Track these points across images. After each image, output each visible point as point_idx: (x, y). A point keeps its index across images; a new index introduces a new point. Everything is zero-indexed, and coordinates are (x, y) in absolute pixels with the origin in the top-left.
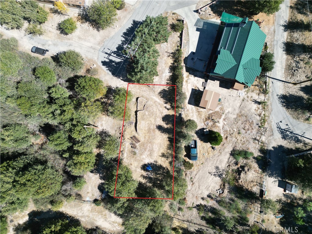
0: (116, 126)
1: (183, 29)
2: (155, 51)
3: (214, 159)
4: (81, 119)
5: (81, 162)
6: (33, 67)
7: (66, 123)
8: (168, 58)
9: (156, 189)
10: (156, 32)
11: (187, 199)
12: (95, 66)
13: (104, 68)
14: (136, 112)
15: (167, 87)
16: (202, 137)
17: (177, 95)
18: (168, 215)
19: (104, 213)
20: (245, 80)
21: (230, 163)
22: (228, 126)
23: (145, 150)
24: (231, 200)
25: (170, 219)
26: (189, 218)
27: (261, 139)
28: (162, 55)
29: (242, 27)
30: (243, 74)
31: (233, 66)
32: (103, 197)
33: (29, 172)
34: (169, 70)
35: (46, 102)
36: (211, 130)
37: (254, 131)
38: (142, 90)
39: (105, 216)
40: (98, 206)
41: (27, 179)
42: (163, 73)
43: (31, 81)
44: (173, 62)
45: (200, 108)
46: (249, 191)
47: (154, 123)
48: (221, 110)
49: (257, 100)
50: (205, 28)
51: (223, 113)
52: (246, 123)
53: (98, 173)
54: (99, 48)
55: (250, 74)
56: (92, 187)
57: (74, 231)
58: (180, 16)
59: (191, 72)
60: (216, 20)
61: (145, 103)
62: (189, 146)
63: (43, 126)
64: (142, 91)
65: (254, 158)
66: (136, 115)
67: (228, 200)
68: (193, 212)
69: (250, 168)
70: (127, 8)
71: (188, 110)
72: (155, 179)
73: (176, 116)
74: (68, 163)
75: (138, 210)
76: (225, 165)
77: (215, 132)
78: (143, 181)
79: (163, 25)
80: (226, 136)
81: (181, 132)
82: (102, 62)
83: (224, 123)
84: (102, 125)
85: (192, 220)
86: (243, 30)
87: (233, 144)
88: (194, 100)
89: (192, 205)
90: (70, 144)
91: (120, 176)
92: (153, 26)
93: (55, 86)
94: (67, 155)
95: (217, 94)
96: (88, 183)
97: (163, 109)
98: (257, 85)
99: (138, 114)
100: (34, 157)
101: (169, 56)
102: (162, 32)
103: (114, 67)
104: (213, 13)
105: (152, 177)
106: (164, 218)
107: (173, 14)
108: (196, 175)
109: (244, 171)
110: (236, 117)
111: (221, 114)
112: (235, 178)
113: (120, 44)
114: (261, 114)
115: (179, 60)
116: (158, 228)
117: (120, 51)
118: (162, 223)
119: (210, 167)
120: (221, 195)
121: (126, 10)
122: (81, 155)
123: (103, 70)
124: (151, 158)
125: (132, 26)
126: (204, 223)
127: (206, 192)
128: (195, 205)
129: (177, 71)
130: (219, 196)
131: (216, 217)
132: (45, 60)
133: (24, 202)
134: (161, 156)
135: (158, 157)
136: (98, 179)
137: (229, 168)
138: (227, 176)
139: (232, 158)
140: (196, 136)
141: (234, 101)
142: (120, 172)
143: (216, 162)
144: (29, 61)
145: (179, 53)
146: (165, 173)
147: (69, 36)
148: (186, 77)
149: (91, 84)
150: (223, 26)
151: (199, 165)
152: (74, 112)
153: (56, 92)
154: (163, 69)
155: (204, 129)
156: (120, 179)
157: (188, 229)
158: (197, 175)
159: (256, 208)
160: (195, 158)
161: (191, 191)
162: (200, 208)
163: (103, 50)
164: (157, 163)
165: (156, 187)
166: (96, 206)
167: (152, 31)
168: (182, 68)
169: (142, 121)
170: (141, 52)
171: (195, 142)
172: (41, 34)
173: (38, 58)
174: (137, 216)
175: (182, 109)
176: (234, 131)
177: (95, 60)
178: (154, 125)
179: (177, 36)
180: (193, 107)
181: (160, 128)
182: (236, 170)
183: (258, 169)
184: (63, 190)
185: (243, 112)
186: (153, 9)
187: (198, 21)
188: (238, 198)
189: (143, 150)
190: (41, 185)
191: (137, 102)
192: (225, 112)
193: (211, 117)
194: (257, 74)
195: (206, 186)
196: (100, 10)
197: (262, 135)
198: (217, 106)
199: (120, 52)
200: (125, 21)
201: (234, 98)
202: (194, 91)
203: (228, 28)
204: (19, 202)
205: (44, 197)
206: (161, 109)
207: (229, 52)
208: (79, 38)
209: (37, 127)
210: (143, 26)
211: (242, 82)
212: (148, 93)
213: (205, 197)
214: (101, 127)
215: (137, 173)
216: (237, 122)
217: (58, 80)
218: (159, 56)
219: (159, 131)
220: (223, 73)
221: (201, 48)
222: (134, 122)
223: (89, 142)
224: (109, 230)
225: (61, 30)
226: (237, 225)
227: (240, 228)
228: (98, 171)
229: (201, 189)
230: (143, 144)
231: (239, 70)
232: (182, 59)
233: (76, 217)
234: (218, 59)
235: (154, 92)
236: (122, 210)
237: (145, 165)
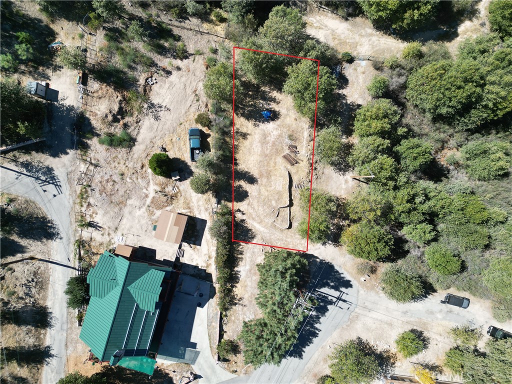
0: (323, 181)
1: (218, 345)
2: (263, 305)
3: (162, 132)
4: (381, 190)
5: (378, 120)
6: (465, 274)
7: (406, 183)
8: (241, 296)
9: (254, 81)
10: (263, 338)
11: (204, 68)
12: (362, 279)
13: (347, 276)
14: (291, 204)
15: (241, 247)
16: (182, 167)
17: (224, 233)
18: (234, 41)
19: (337, 42)
20: (113, 261)
21: (137, 127)
22: (140, 186)
23: (274, 143)
24: (134, 67)
25: (229, 36)
26: (200, 37)
27: (87, 167)
28: (251, 301)
29: (120, 349)
30: (118, 271)
31: (134, 283)
32: (340, 67)
33: (460, 102)
34: (239, 276)
35: (440, 216)
36: (168, 179)
37: (97, 178)
38: (284, 242)
39: (335, 37)
40: (347, 53)
41: (462, 90)
42: (250, 270)
43: (466, 250)
44: (234, 289)
45: (186, 214)
46: (106, 83)
47: (261, 188)
48: (153, 212)
49: (94, 229)
50: (182, 348)
51: (149, 206)
52: (111, 191)
53: (349, 104)
54: (357, 310)
55: (105, 272)
56: (358, 83)
57: (383, 11)
58: (225, 368)
59: (203, 274)
60: (163, 362)
61: (277, 220)
62: (204, 151)
63: (443, 178)
64: (282, 240)
65: (98, 135)
66: (291, 200)
67: (139, 67)
68: (193, 48)
69: (104, 119)
70: (314, 380)
71: (207, 209)
72: (257, 98)
73: (225, 200)
74: (398, 118)
75: (281, 46)
76: (145, 123)
77: (162, 175)
78: (275, 94)
79: (252, 350)
80: (144, 169)
81: (215, 173)
82: (351, 286)
83: (147, 190)
84: (346, 181)
85: (195, 35)
86: (118, 344)
87: (132, 157)
88: (196, 226)
89: (196, 58)
90: (397, 149)
91: (313, 98)
92: (269, 347)
93: (426, 242)
94: (401, 131)
95: (160, 237)
96: (364, 87)
97: (248, 210)
98: (94, 254)
99: (288, 202)
100: (455, 128)
101: (241, 299)
102: (253, 338)
103: (330, 278)
104: (168, 374)
105: (261, 101)
106: (239, 36)
107: (236, 371)
108: (191, 106)
109: (114, 114)
110: (127, 201)
111: (153, 205)
112: (127, 103)
113: (322, 317)
114: (87, 207)
115: (224, 292)
116: (249, 20)
117: (322, 306)
118: (243, 29)
119: (168, 118)
120: (150, 75)
121: (315, 375)
122: (378, 131)
123: (348, 272)
124: (264, 131)
126: (176, 31)
127: (173, 80)
128: (191, 58)
129: (227, 274)
130: (153, 74)
131: (156, 41)
132: (445, 285)
133: (466, 54)
134: (248, 134)
135: (253, 133)
136: (348, 95)
137: (138, 119)
138: (141, 105)
139: (134, 134)
140: (193, 169)
141: (132, 227)
142: (313, 105)
143: (159, 128)
144: (473, 283)
145: (224, 305)
146: (241, 108)
147: (408, 328)
148: (210, 264)
149: (367, 247)
150: (152, 352)
151: (186, 121)
152: (392, 201)
153: (424, 232)
154: (249, 277)
155: (180, 180)
156: (312, 94)
157: (202, 21)
158: (189, 105)
159: (93, 56)
160: (193, 133)
161: (198, 80)
162: (182, 53)
163: (351, 307)
164: (255, 124)
165: (253, 85)
166: (350, 52)
167: (269, 339)
168: (219, 279)
169: (281, 190)
170: (287, 304)
171: (193, 159)
172: (455, 331)
173: (458, 289)
174: (282, 37)
175: (215, 212)
176: (130, 178)
177: (363, 288)
178: (262, 184)
179: (228, 333)
180: (198, 216)
181: (252, 180)
182: (126, 116)
183: (91, 118)
184: (403, 75)
185: (116, 210)
186: (269, 379)
187: (194, 361)
188: (122, 72)
189: (277, 143)
190: (440, 81)
191: (290, 220)
192: (146, 209)
193: (169, 199)
194: (93, 272)
195: (174, 89)
196: (358, 372)
197: (85, 172)
198: (158, 218)
199: (321, 304)
200: (316, 356)
201: (131, 233)
202: (197, 242)
203: (142, 348)
204: (474, 54)
205: (434, 63)
206: (251, 211)
207: (140, 307)
208: (390, 325)
209: (452, 177)
211: (118, 257)
212: (272, 237)
213: (176, 72)
214: (347, 178)
215: (286, 106)
216: (125, 192)
217: (423, 253)
218: (257, 299)
219: (252, 175)
220: (150, 272)
221: (187, 315)
222: (293, 189)
223: (365, 153)
224: (326, 16)
225: (422, 338)
226: (123, 28)
227: (118, 24)
228: (349, 108)
229: (182, 84)
230: (278, 153)
231: (124, 278)
232: (218, 294)
233: (381, 33)
234: (159, 293)
235: (262, 239)
236: (308, 46)
237: (273, 120)
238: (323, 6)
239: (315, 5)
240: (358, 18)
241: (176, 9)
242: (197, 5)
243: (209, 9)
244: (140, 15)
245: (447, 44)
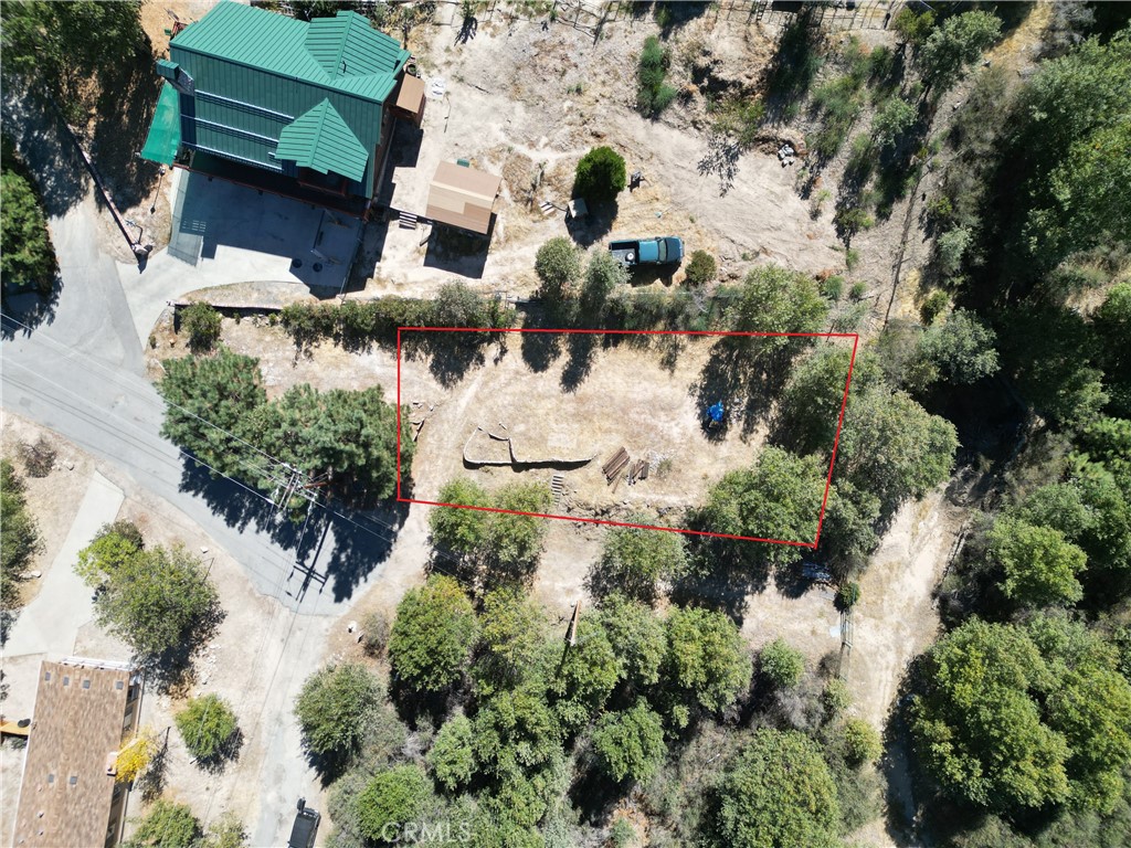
0: (570, 540)
1: (208, 306)
2: (293, 401)
3: (673, 179)
4: (548, 666)
5: (703, 658)
7: (563, 722)
8: (315, 357)
9: (789, 386)
11: (817, 271)
12: (353, 625)
13: (360, 591)
14: (518, 467)
15: (424, 356)
16: (598, 223)
17: (451, 315)
18: (879, 340)
19: (884, 572)
20: (385, 68)
21: (685, 122)
22: (554, 131)
23: (653, 428)
24: (817, 115)
25: (891, 329)
26: (887, 262)
27: (595, 13)
28: (305, 378)
29: (194, 85)
30: (363, 78)
31: (336, 113)
32: (827, 579)
34: (359, 352)
35: (491, 799)
36: (570, 193)
37: (570, 36)
38: (435, 451)
39: (895, 568)
40: (857, 594)
42: (370, 374)
44: (331, 340)
45: (494, 234)
46: (780, 51)
47: (553, 399)
48: (499, 159)
49: (459, 29)
50: (203, 227)
51: (510, 150)
52: (542, 67)
53: (743, 600)
54: (286, 612)
55: (362, 50)
56: (791, 620)
57: (951, 672)
58: (160, 321)
59: (364, 272)
60: (173, 184)
61: (484, 436)
62: (631, 269)
63: (579, 811)
64: (439, 448)
65: (665, 36)
66: (526, 466)
67: (817, 125)
68: (862, 248)
69: (699, 48)
70: (134, 516)
71: (504, 278)
72: (752, 390)
73: (526, 320)
74: (707, 704)
75: (864, 441)
76: (693, 140)
77: (577, 177)
78: (763, 430)
79: (194, 375)
80: (592, 139)
81: (584, 295)
82: (338, 599)
83: (546, 145)
84: (570, 591)
85: (891, 253)
86: (206, 79)
87: (617, 112)
88: (467, 255)
89: (838, 254)
90: (642, 705)
91: (747, 509)
92: (200, 412)
94: (681, 714)
95: (442, 173)
96: (781, 633)
97: (505, 370)
98: (406, 31)
99: (523, 461)
100: (693, 840)
101: (310, 355)
102: (221, 377)
103: (356, 554)
104: (147, 197)
105: (746, 400)
106: (890, 351)
107: (154, 346)
108: (733, 241)
109: (711, 70)
110: (521, 103)
111: (512, 158)
112: (736, 100)
113: (270, 535)
114: (507, 13)
115: (323, 317)
116: (925, 372)
117: (295, 536)
118: (906, 359)
119: (704, 191)
120: (799, 151)
121: (143, 520)
122: (678, 658)
123: (369, 594)
124: (679, 407)
125: (201, 495)
126: (899, 209)
127: (790, 203)
128: (839, 243)
129: (363, 322)
130: (802, 158)
131: (876, 164)
132: (337, 807)
134: (673, 371)
135: (674, 382)
136: (762, 597)
137: (702, 124)
138: (731, 132)
139: (668, 116)
140: (594, 247)
141: (465, 113)
142: (731, 510)
143: (683, 171)
145: (294, 317)
146: (730, 356)
147: (244, 725)
148: (385, 287)
149: (418, 627)
150: (192, 158)
151: (698, 232)
152: (523, 688)
153: (453, 762)
154: (357, 373)
155: (568, 219)
156: (757, 506)
157: (925, 267)
158: (733, 238)
159: (838, 22)
160: (672, 245)
161: (789, 258)
162: (849, 223)
163: (292, 599)
164: (696, 386)
165: (783, 383)
166: (859, 601)
167: (217, 412)
168: (352, 305)
169: (550, 444)
170: (295, 453)
171: (615, 246)
172: (240, 833)
173: (330, 837)
174: (884, 441)
175: (500, 298)
176: (570, 109)
177: (333, 626)
178: (562, 401)
179: (236, 327)
180: (490, 259)
181: (571, 379)
182: (708, 98)
183: (702, 21)
184: (809, 722)
185: (502, 79)
186: (136, 419)
187: (176, 252)
188: (806, 88)
189: (652, 435)
190: (791, 801)
191: (482, 465)
192: (503, 145)
193: (526, 195)
194: (361, 24)
195: (770, 204)
196: (142, 605)
197: (583, 8)
198: (485, 171)
199: (299, 534)
200: (187, 521)
201: (453, 113)
202: (432, 257)
203: (198, 134)
205: (834, 789)
206: (503, 378)
207: (287, 128)
208: (250, 687)
209: (584, 833)
210: (200, 449)
211: (395, 78)
212: (446, 426)
213: (809, 208)
214: (578, 593)
215: (735, 455)
216: (541, 98)
217: (409, 761)
218: (307, 388)
219: (583, 381)
220: (362, 149)
221: (275, 237)
222: (552, 471)
223: (628, 628)
224: (943, 550)
225: (222, 756)
226: (903, 90)
227: (912, 79)
228: (735, 600)
229: (781, 222)
230: (631, 437)
231: (348, 90)
232: (318, 304)
233: (903, 672)
234: (314, 167)
235: (442, 403)
236: (867, 501)
237: (705, 426)
238: (963, 541)
239: (966, 524)
240: (939, 620)
241: (949, 207)
242: (958, 255)
243: (952, 283)
244: (933, 127)
245: (881, 823)
